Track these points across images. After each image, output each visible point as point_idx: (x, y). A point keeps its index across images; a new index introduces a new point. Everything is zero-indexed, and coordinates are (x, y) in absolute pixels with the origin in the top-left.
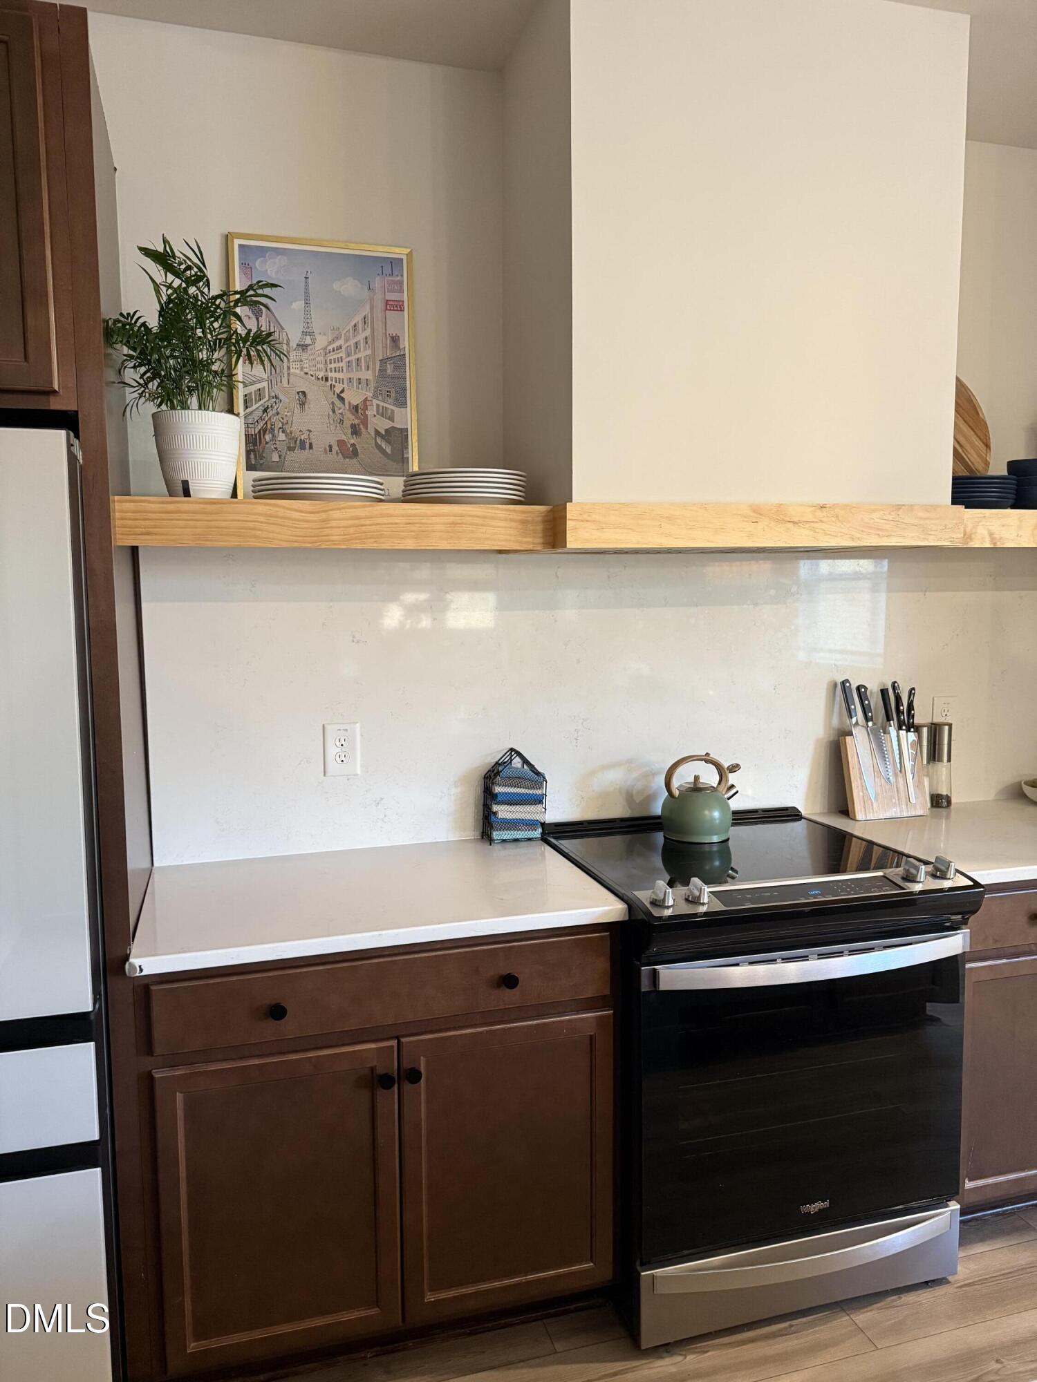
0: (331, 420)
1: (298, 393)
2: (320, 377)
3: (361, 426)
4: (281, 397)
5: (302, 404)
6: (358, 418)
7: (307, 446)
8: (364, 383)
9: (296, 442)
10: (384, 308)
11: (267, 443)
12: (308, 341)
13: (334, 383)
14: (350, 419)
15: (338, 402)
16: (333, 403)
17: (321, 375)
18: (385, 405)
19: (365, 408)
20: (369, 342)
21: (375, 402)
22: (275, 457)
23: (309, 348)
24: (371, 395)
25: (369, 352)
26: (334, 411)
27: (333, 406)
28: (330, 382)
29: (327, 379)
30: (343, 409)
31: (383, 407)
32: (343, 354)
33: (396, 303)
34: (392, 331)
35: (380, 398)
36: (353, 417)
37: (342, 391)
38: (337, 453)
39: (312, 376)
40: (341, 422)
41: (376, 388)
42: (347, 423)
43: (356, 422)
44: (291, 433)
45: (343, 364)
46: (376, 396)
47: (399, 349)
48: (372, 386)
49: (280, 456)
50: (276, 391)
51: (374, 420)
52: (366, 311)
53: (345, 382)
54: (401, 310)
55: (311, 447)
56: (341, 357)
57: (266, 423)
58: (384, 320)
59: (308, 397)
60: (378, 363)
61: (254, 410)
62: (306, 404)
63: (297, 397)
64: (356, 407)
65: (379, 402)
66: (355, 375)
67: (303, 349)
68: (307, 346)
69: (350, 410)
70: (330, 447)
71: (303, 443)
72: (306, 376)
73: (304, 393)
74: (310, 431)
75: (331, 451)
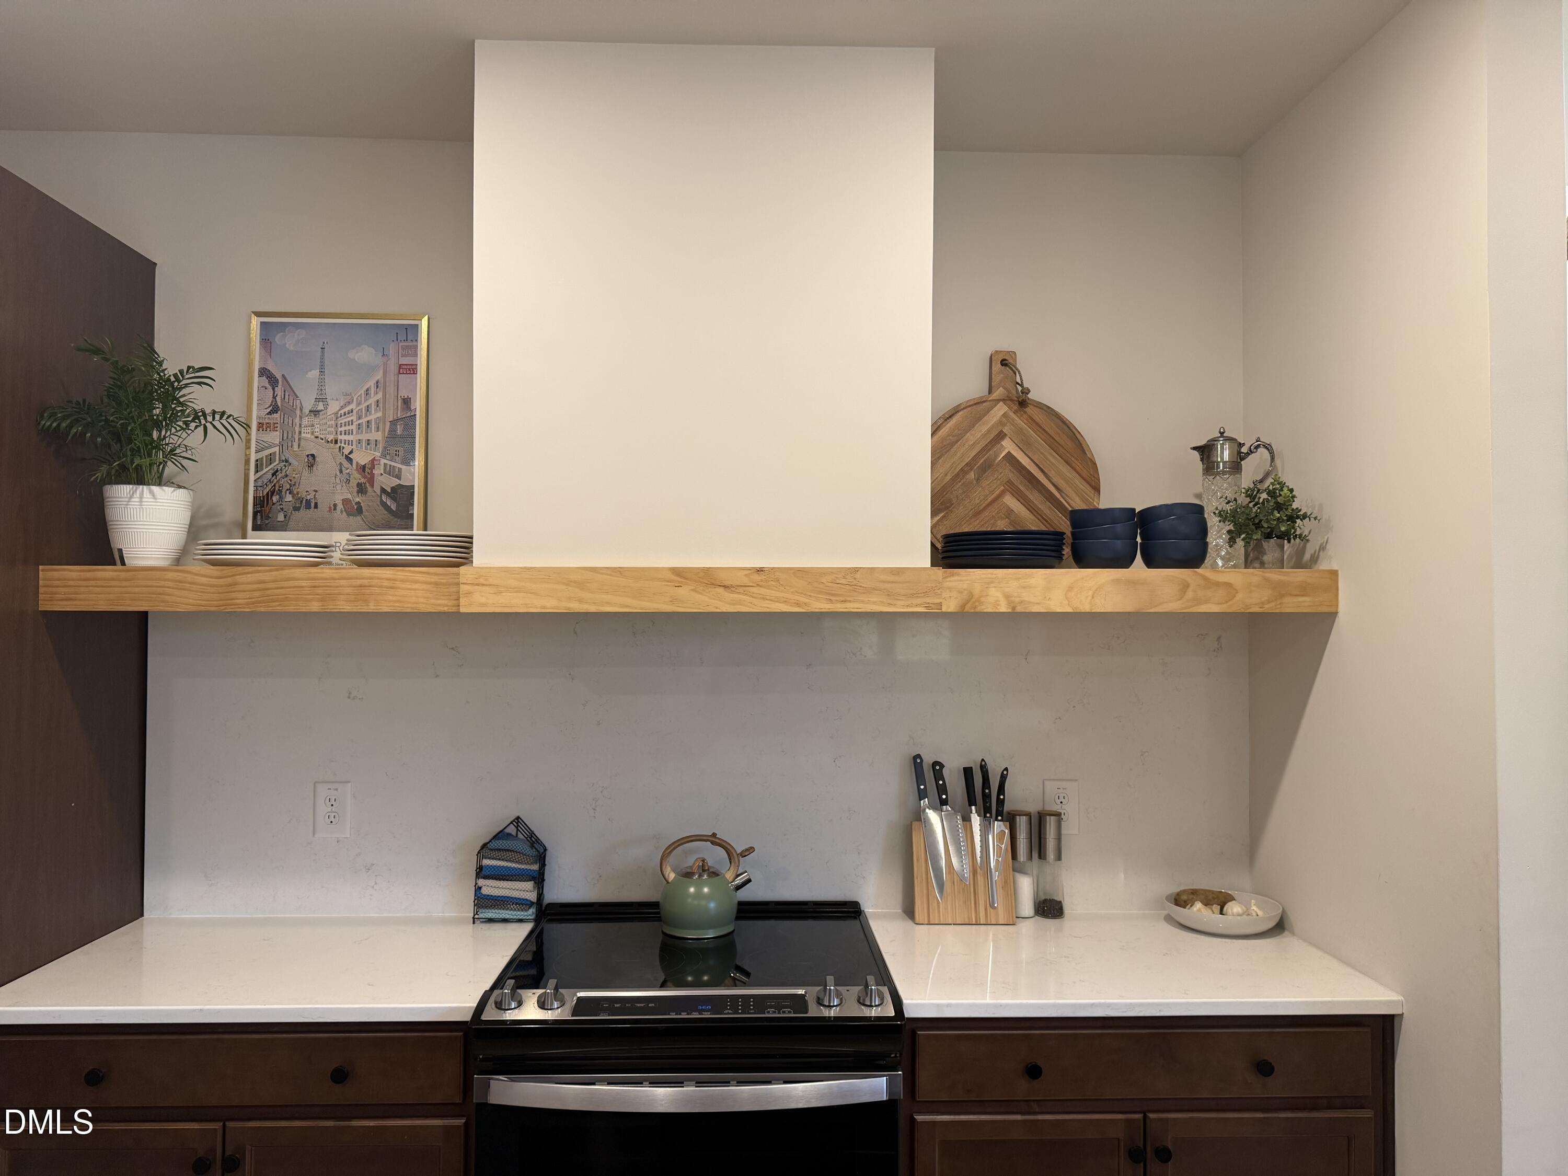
0: (338, 481)
1: (308, 456)
2: (329, 440)
3: (367, 485)
4: (291, 460)
5: (311, 466)
6: (365, 477)
7: (313, 505)
8: (373, 443)
9: (302, 502)
10: (397, 371)
12: (321, 406)
13: (343, 445)
14: (357, 478)
15: (346, 464)
16: (341, 464)
17: (331, 438)
18: (393, 464)
19: (373, 467)
20: (381, 405)
21: (383, 461)
22: (281, 517)
23: (321, 413)
24: (379, 454)
25: (380, 414)
26: (341, 471)
27: (341, 467)
28: (339, 444)
29: (336, 442)
30: (351, 470)
31: (390, 465)
32: (354, 418)
33: (409, 367)
34: (403, 393)
35: (388, 457)
36: (359, 476)
37: (351, 452)
38: (342, 512)
39: (322, 439)
40: (348, 481)
41: (385, 448)
42: (354, 483)
43: (363, 480)
45: (354, 427)
46: (384, 456)
47: (410, 409)
48: (381, 446)
49: (285, 517)
50: (287, 455)
51: (380, 478)
52: (379, 376)
53: (354, 443)
54: (414, 373)
55: (316, 506)
56: (352, 420)
57: (274, 485)
58: (396, 384)
59: (317, 459)
60: (388, 424)
61: (264, 474)
62: (314, 468)
63: (306, 460)
64: (364, 467)
65: (386, 461)
66: (364, 437)
67: (315, 415)
68: (319, 411)
69: (357, 469)
70: (335, 505)
71: (308, 502)
72: (316, 440)
73: (313, 456)
74: (316, 491)
75: (335, 509)
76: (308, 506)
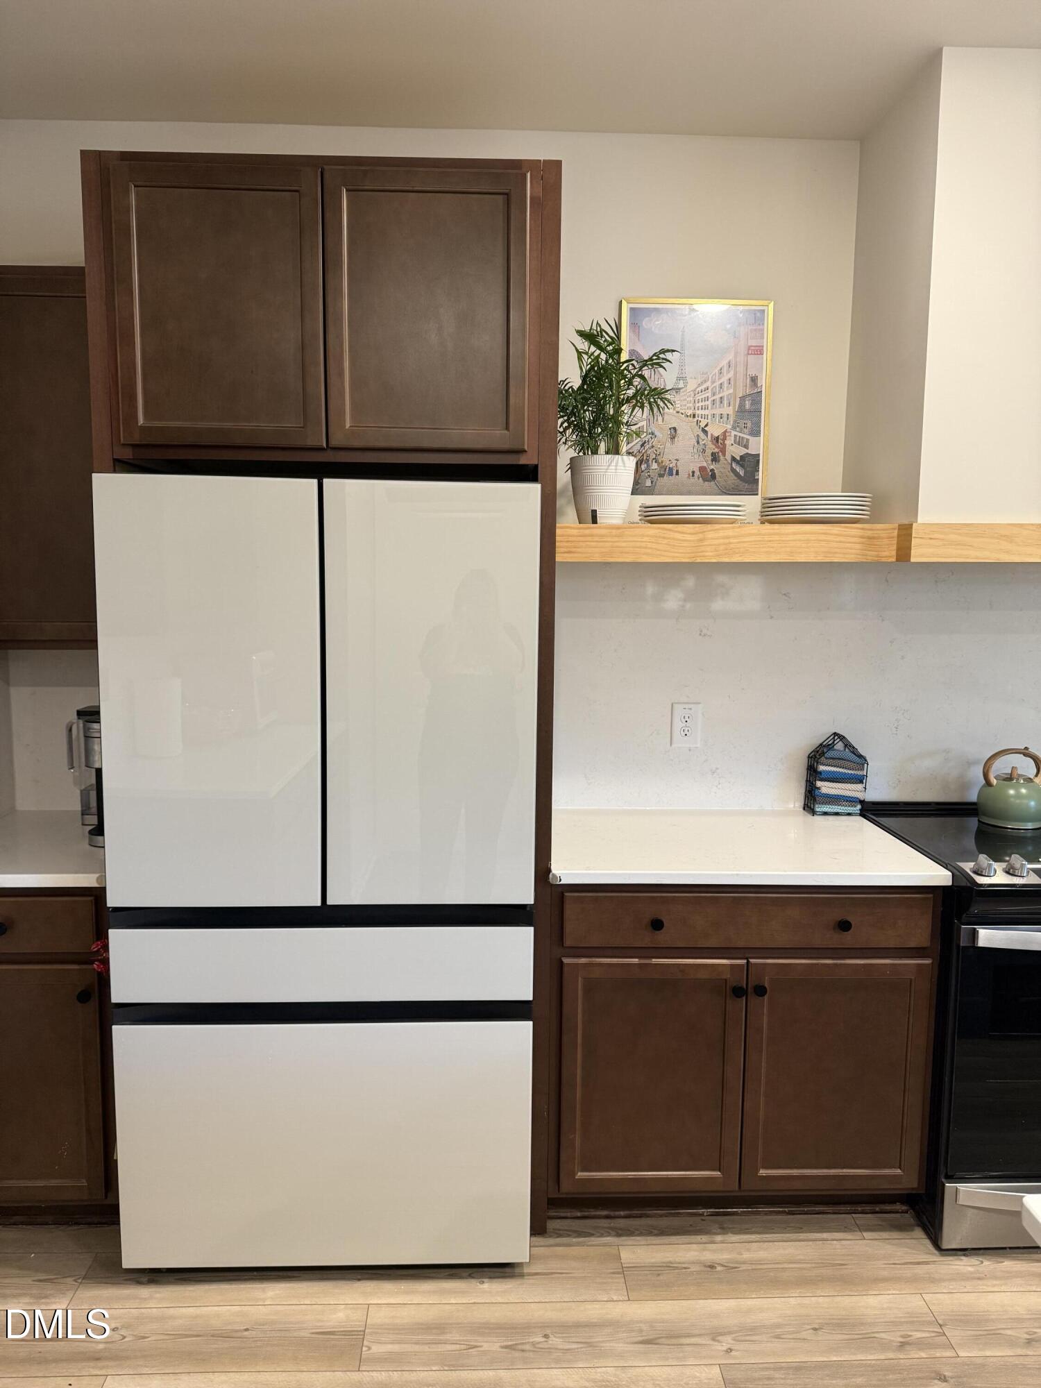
0: (695, 450)
1: (670, 429)
2: (688, 414)
3: (720, 454)
4: (656, 433)
5: (673, 438)
6: (718, 447)
7: (674, 472)
8: (725, 416)
9: (665, 469)
10: (746, 352)
11: (643, 471)
12: (681, 385)
13: (700, 419)
15: (702, 435)
16: (698, 435)
17: (690, 412)
18: (742, 435)
19: (725, 439)
20: (732, 382)
21: (733, 433)
22: (648, 483)
23: (681, 390)
24: (730, 427)
25: (731, 391)
26: (698, 443)
27: (698, 439)
28: (697, 418)
29: (694, 416)
30: (706, 440)
31: (740, 437)
32: (709, 394)
33: (757, 348)
34: (752, 372)
35: (738, 429)
36: (714, 447)
37: (706, 425)
38: (699, 478)
39: (682, 414)
40: (704, 451)
41: (735, 421)
42: (709, 452)
43: (716, 450)
44: (662, 462)
45: (709, 403)
46: (734, 428)
47: (757, 387)
48: (731, 419)
49: (652, 482)
50: (653, 428)
51: (731, 448)
52: (731, 357)
53: (709, 417)
54: (760, 354)
55: (677, 473)
56: (708, 397)
57: (643, 455)
58: (746, 363)
59: (678, 432)
60: (738, 400)
61: (634, 445)
62: (676, 439)
63: (669, 433)
64: (717, 438)
65: (736, 433)
66: (717, 412)
67: (677, 392)
69: (712, 441)
70: (693, 472)
71: (671, 469)
72: (677, 414)
73: (675, 429)
74: (677, 460)
75: (693, 476)
76: (671, 474)
